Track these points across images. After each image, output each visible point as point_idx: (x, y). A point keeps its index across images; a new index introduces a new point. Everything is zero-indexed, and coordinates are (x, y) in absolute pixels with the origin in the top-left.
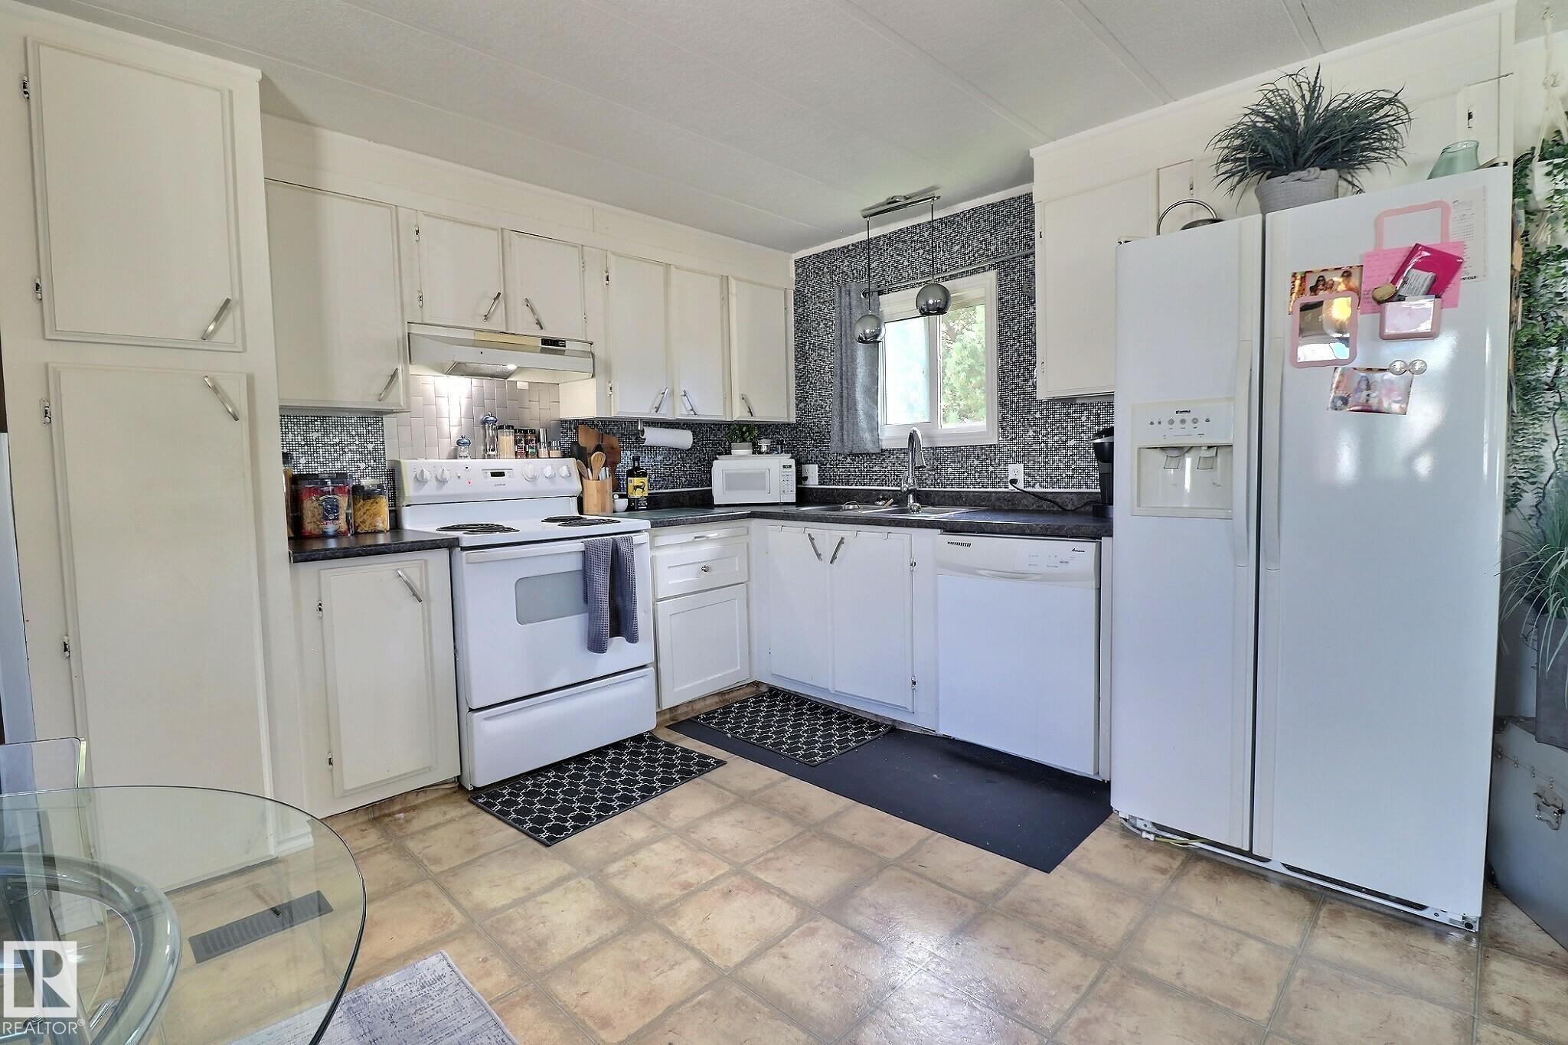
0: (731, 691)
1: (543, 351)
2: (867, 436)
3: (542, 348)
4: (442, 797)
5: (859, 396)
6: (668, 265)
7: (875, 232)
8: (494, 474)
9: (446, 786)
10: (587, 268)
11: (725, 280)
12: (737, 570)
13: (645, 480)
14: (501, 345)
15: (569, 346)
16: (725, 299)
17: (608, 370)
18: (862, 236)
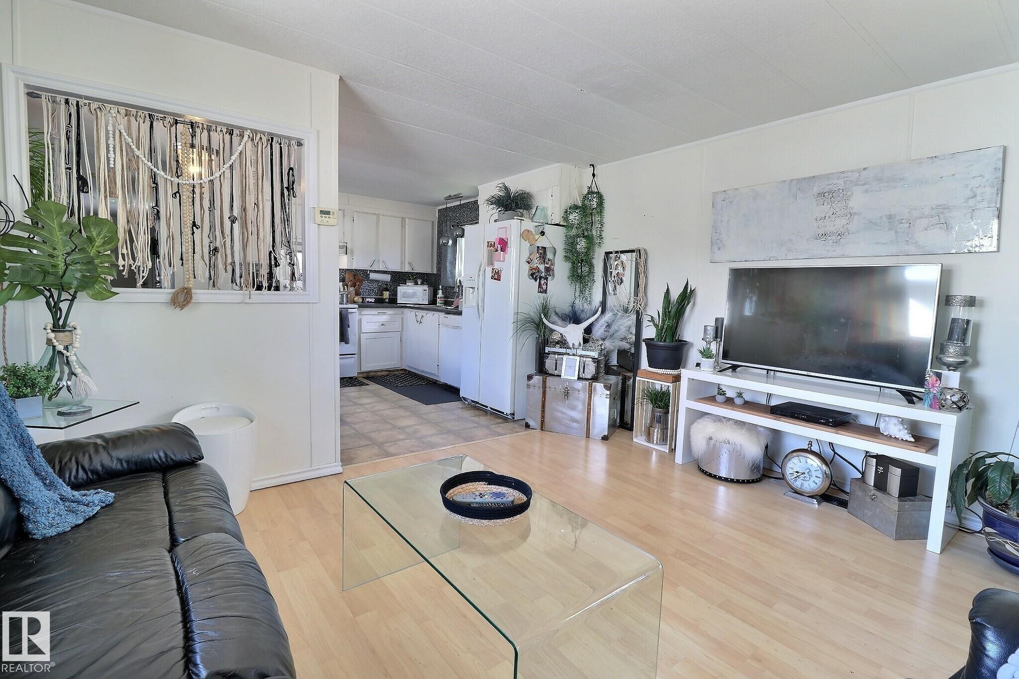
2: (450, 280)
5: (448, 265)
6: (379, 215)
7: (449, 205)
10: (345, 216)
11: (403, 219)
12: (397, 326)
16: (403, 226)
17: (352, 252)
18: (444, 207)
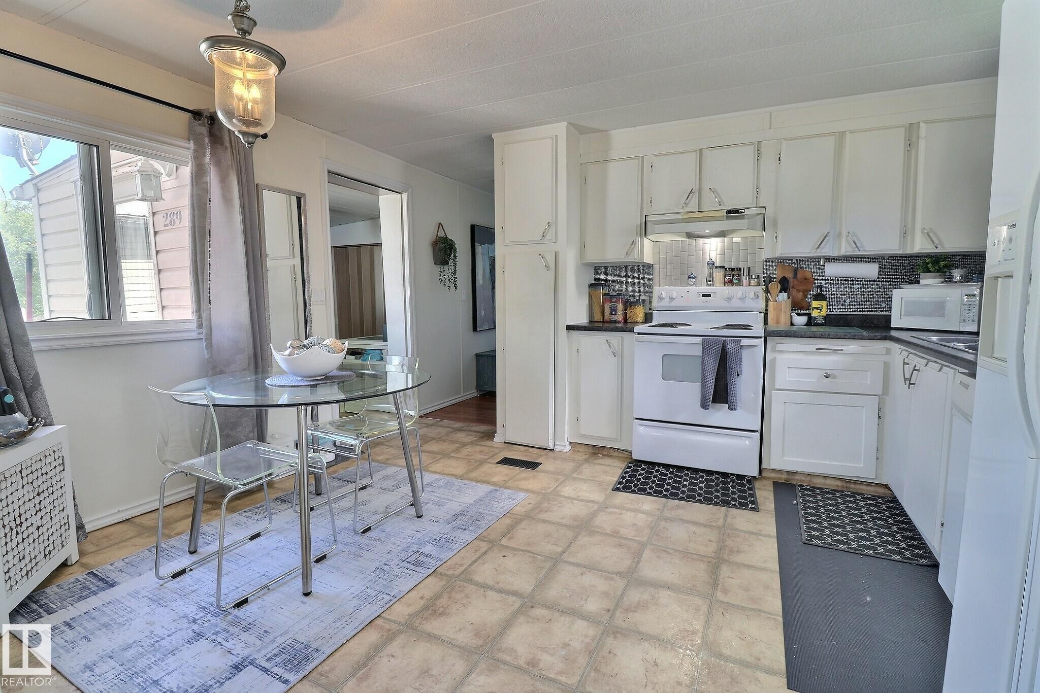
0: (856, 482)
1: (728, 218)
3: (727, 217)
4: (624, 458)
8: (704, 296)
9: (626, 453)
12: (869, 382)
13: (824, 303)
14: (697, 219)
15: (747, 212)
17: (775, 224)
